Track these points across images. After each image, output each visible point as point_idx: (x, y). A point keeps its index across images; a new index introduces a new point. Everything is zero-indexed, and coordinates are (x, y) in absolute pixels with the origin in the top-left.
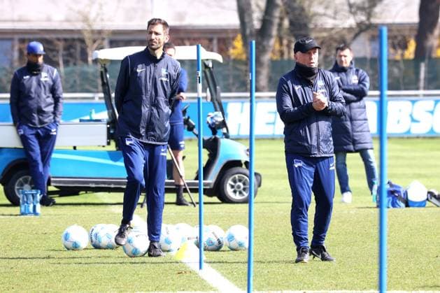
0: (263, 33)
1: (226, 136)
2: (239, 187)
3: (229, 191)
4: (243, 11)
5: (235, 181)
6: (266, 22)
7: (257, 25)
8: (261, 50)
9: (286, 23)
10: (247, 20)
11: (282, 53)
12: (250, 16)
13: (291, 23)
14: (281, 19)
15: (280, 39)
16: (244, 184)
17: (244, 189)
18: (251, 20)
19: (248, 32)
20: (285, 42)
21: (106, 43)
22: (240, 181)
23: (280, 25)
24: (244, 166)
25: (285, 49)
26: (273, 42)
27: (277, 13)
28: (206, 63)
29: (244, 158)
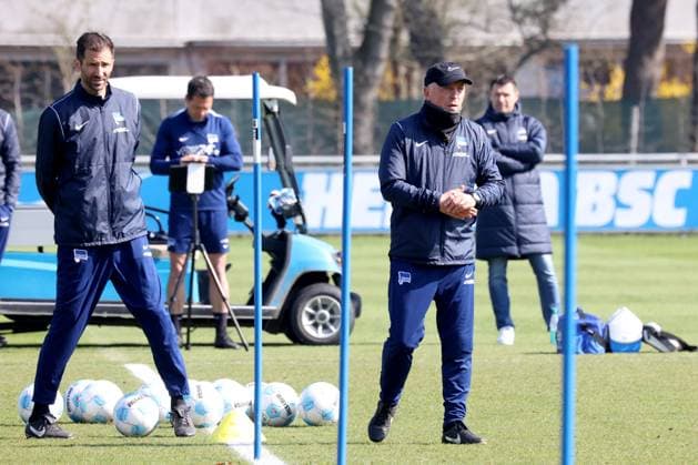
0: (365, 54)
1: (302, 230)
2: (323, 317)
3: (306, 324)
4: (331, 16)
5: (316, 308)
6: (370, 35)
7: (355, 40)
8: (362, 84)
9: (404, 37)
10: (337, 32)
11: (397, 89)
12: (343, 24)
13: (414, 38)
14: (396, 30)
15: (394, 65)
16: (332, 312)
17: (332, 321)
18: (345, 32)
19: (339, 52)
20: (403, 70)
22: (325, 307)
23: (394, 41)
24: (331, 282)
25: (402, 82)
26: (382, 70)
27: (389, 21)
28: (269, 105)
29: (332, 267)
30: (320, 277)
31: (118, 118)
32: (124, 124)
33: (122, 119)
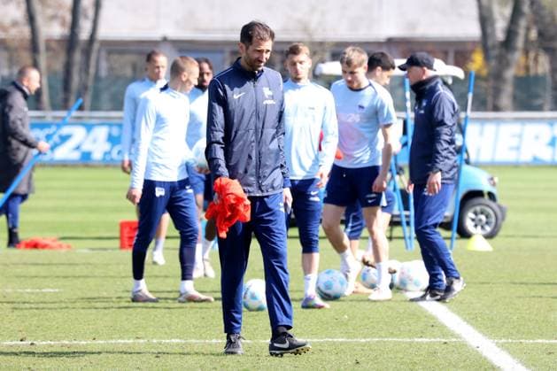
0: (508, 43)
1: (467, 162)
2: (480, 220)
3: (469, 225)
4: (485, 20)
5: (476, 213)
6: (511, 33)
7: (500, 35)
8: (503, 63)
9: (533, 34)
10: (489, 30)
11: (527, 68)
12: (493, 24)
13: (541, 34)
14: (528, 29)
15: (526, 52)
16: (487, 217)
17: (487, 223)
18: (494, 31)
19: (490, 43)
20: (532, 55)
21: (327, 55)
22: (482, 213)
23: (527, 36)
24: (486, 197)
25: (531, 63)
26: (518, 57)
27: (523, 23)
28: (446, 79)
29: (486, 188)
30: (479, 194)
31: (267, 92)
32: (272, 97)
33: (270, 93)
